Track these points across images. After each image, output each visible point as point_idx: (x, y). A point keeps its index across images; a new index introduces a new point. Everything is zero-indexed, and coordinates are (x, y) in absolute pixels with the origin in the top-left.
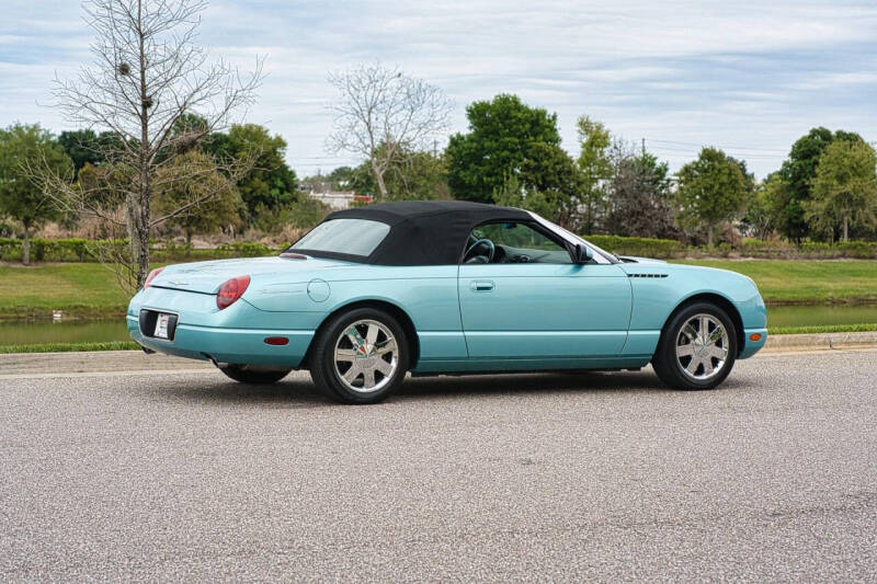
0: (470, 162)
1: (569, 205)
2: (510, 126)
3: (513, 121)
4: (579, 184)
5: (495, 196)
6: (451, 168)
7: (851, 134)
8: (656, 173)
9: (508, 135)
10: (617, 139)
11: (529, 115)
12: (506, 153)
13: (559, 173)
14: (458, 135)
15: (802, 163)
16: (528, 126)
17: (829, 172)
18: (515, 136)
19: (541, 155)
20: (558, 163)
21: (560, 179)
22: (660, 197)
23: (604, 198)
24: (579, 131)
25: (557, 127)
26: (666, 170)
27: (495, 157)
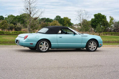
0: (94, 22)
1: (108, 28)
4: (109, 25)
5: (96, 27)
6: (91, 23)
10: (115, 19)
11: (102, 16)
12: (99, 21)
18: (100, 19)
20: (106, 22)
21: (106, 25)
23: (113, 27)
25: (106, 17)
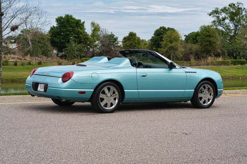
0: (57, 35)
1: (87, 48)
2: (69, 24)
3: (71, 22)
4: (91, 42)
5: (67, 46)
6: (51, 37)
7: (172, 29)
8: (114, 39)
9: (69, 27)
10: (102, 29)
11: (75, 21)
12: (68, 32)
13: (85, 39)
14: (53, 26)
15: (157, 37)
16: (75, 24)
17: (167, 40)
18: (71, 27)
19: (79, 33)
20: (84, 36)
21: (85, 41)
22: (115, 47)
23: (98, 47)
24: (91, 26)
26: (117, 39)
27: (65, 33)
